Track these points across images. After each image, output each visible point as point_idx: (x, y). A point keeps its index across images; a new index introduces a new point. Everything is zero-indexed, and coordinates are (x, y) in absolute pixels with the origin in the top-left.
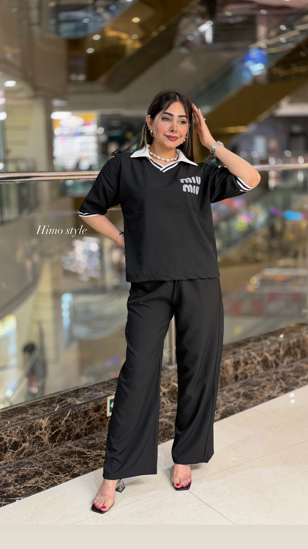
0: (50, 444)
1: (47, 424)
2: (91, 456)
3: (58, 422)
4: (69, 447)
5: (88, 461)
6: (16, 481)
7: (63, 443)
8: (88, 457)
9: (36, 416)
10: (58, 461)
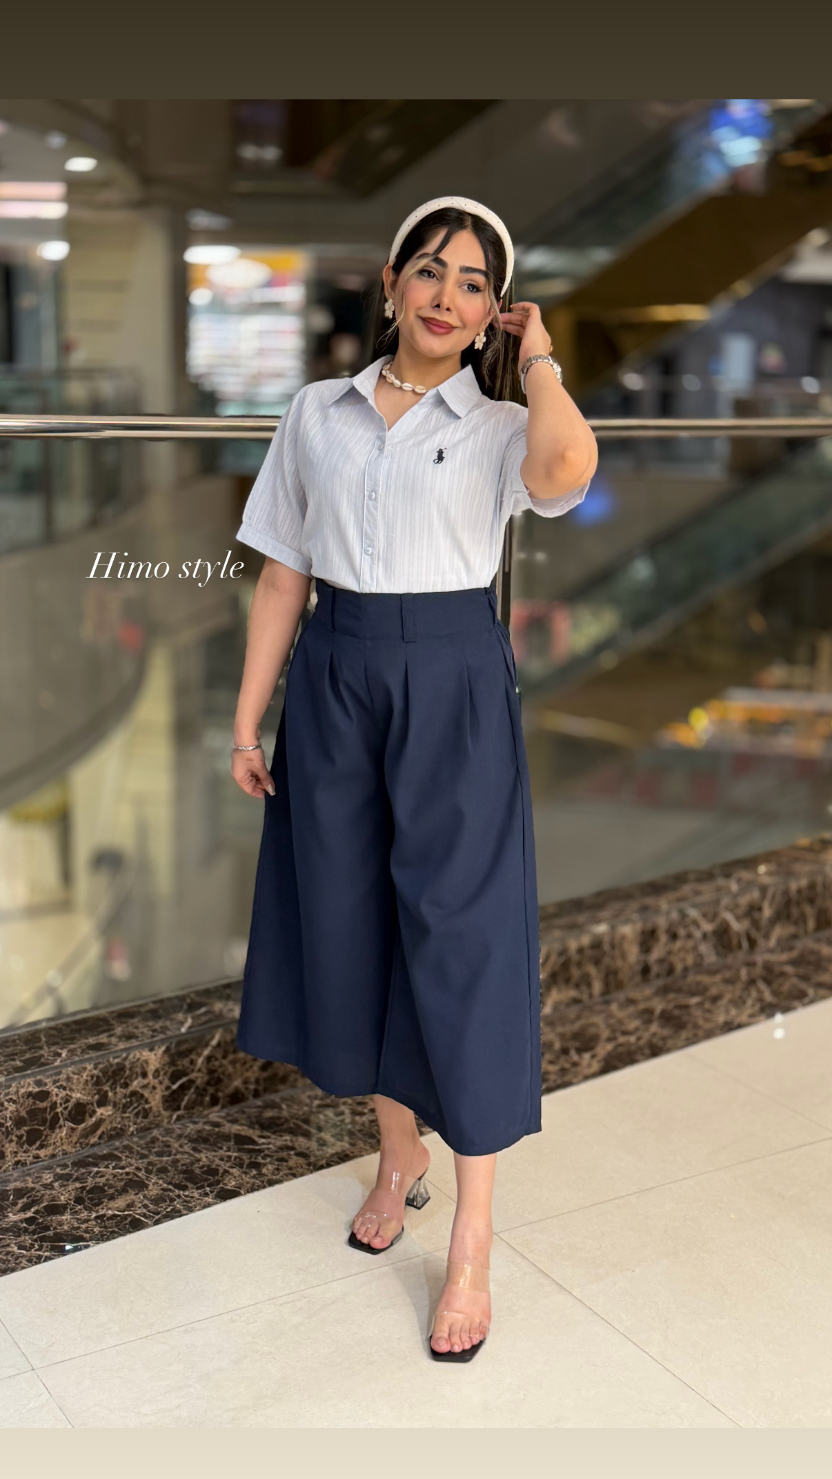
0: (165, 1114)
1: (160, 1063)
2: (268, 1149)
5: (260, 1160)
6: (79, 1200)
7: (198, 1110)
8: (260, 1151)
9: (133, 1040)
10: (186, 1156)
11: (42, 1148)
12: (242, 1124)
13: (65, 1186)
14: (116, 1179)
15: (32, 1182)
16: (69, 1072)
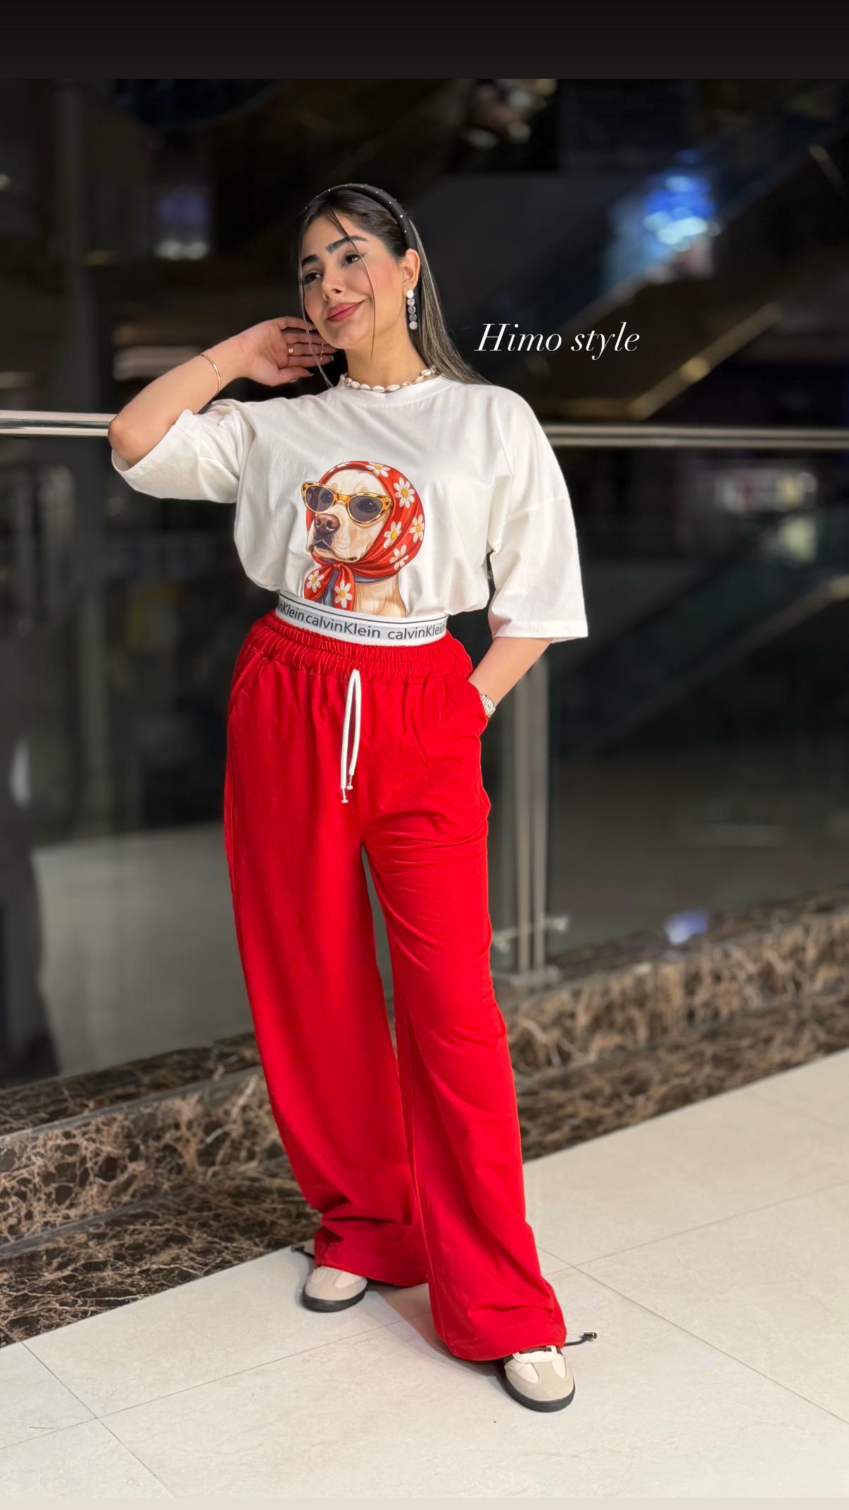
0: (200, 1169)
1: (193, 1113)
3: (223, 1108)
4: (251, 1177)
6: (118, 1257)
7: (234, 1165)
9: (163, 1090)
10: (228, 1210)
11: (71, 1207)
12: (283, 1178)
13: (101, 1244)
14: (155, 1235)
15: (65, 1243)
16: (99, 1124)
